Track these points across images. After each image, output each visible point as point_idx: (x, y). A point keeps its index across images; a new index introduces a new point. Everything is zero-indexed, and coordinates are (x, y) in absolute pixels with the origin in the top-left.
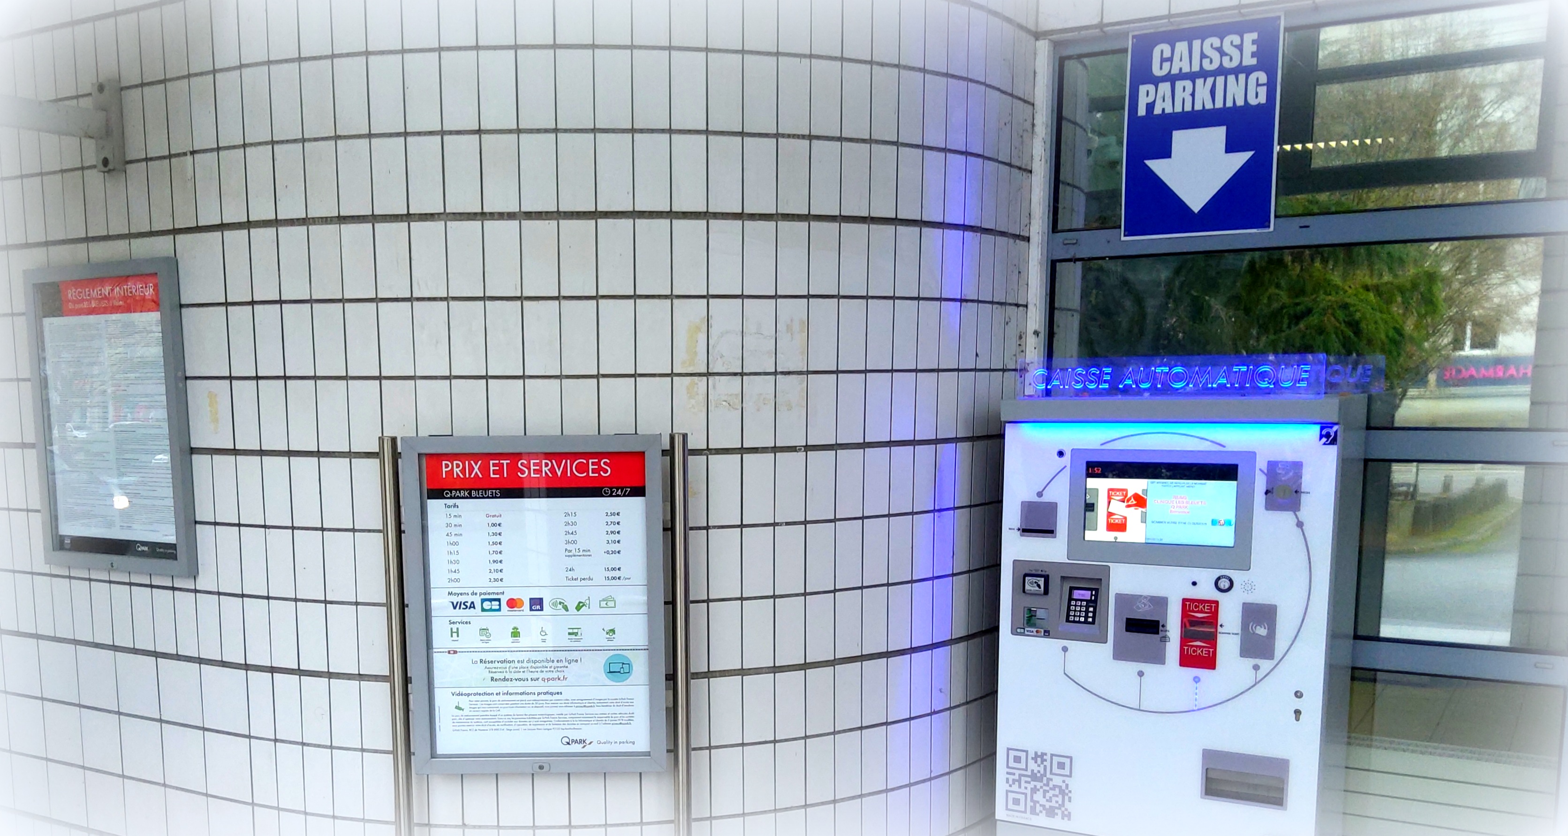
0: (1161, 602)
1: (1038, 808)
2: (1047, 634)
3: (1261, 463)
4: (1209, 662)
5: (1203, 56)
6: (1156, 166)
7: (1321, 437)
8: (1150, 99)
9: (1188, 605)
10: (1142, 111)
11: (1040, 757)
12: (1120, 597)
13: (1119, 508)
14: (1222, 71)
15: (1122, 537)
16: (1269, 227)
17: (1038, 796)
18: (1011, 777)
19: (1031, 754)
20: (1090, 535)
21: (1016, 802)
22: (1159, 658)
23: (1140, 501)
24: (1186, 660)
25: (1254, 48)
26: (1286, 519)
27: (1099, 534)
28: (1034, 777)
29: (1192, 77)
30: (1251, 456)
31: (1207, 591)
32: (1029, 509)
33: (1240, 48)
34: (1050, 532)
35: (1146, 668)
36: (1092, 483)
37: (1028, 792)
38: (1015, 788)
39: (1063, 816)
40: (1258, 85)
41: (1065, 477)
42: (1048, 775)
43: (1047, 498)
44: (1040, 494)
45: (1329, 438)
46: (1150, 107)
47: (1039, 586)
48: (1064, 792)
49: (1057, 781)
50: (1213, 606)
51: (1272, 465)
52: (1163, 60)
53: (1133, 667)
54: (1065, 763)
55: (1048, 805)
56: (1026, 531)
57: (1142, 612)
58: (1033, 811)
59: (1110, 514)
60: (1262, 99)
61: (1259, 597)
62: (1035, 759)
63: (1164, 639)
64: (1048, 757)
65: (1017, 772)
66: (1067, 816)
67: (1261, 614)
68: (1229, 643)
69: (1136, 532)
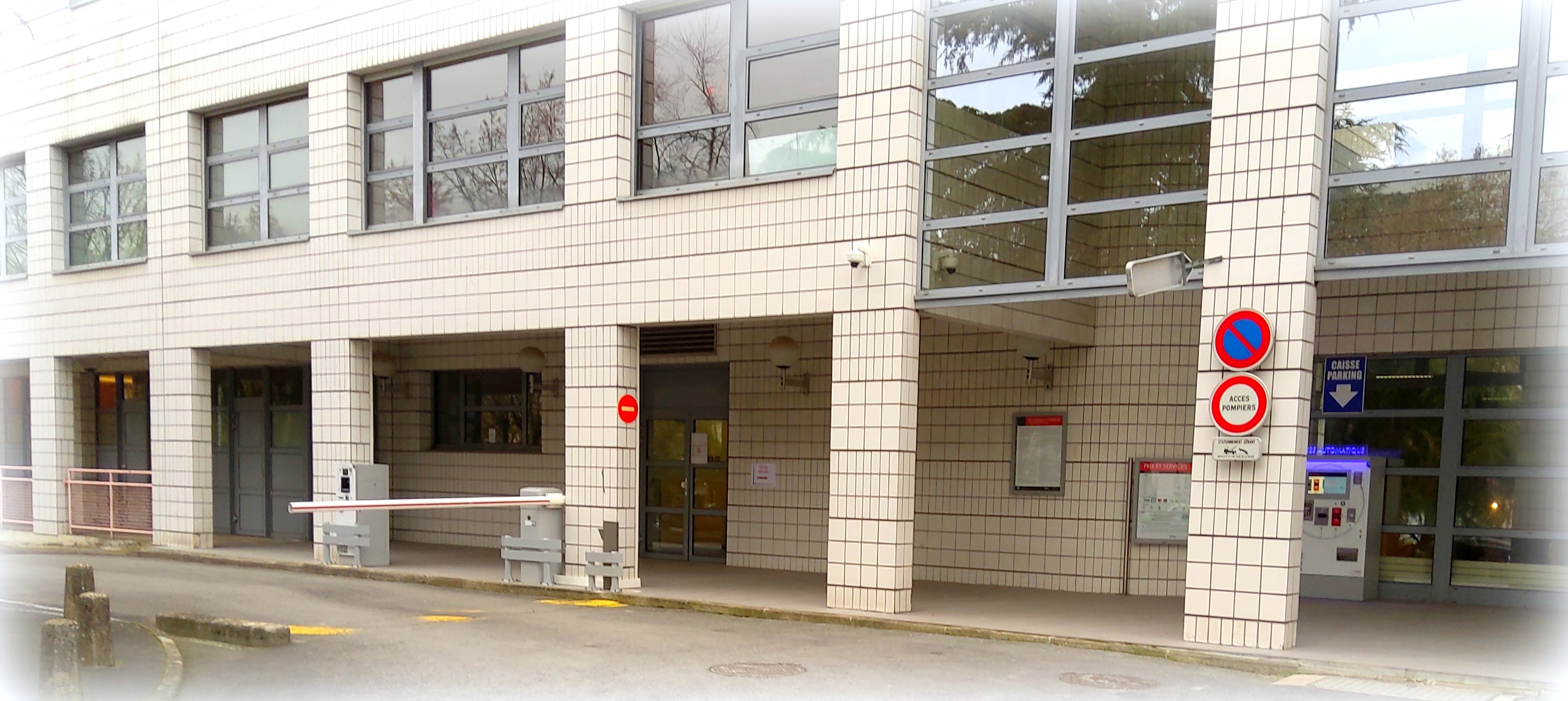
0: (1327, 510)
3: (1352, 472)
4: (1339, 524)
5: (1345, 365)
6: (1332, 393)
10: (1328, 379)
12: (1316, 508)
14: (1350, 370)
15: (1318, 492)
16: (1362, 413)
20: (1309, 492)
22: (1327, 524)
24: (1333, 524)
25: (1359, 364)
26: (1358, 486)
27: (1312, 492)
30: (1350, 471)
31: (1339, 506)
33: (1355, 364)
35: (1323, 527)
36: (1310, 478)
45: (1368, 466)
46: (1331, 378)
50: (1340, 510)
51: (1355, 473)
52: (1334, 365)
53: (1319, 527)
57: (1322, 512)
60: (1360, 379)
61: (1351, 507)
63: (1328, 519)
67: (1352, 511)
68: (1344, 519)
69: (1321, 491)
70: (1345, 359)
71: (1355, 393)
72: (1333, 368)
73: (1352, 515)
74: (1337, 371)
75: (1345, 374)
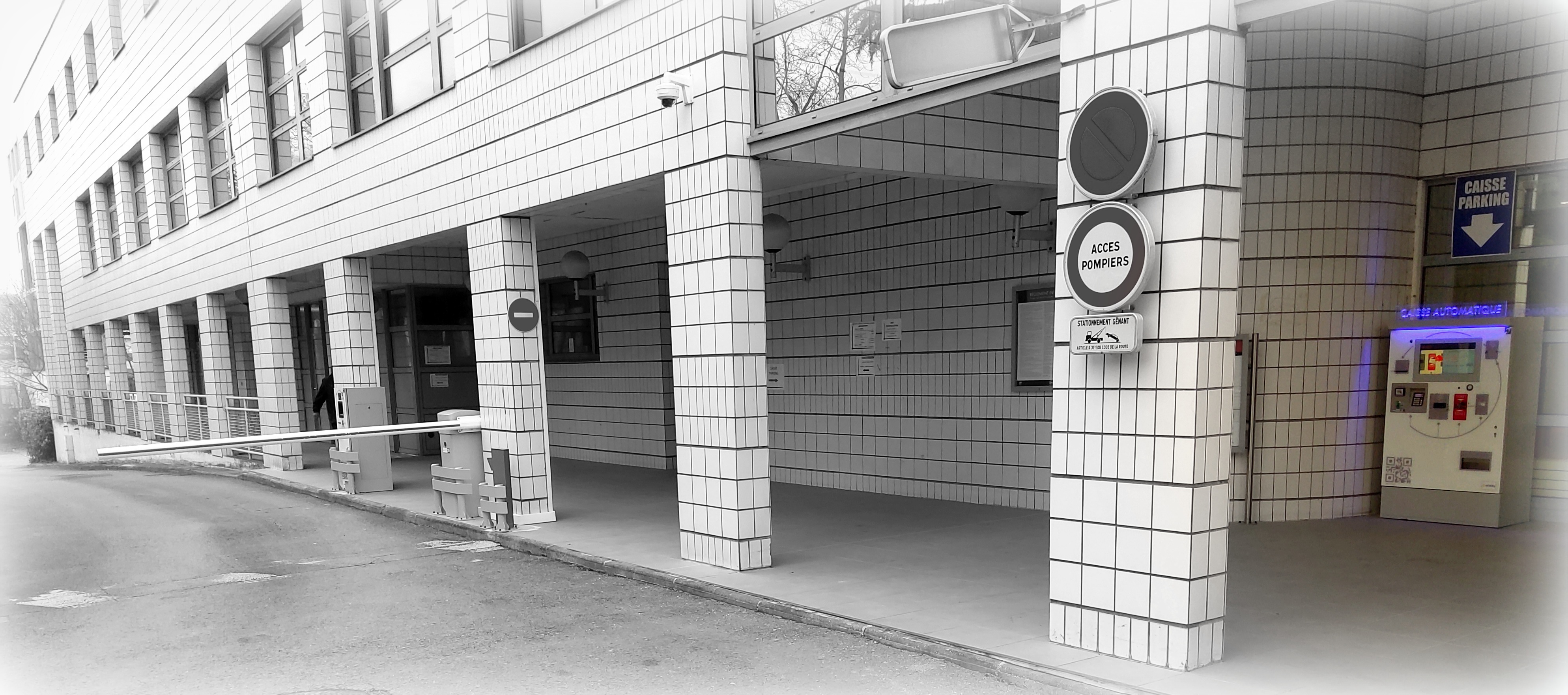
0: (1447, 396)
1: (1398, 480)
2: (1404, 411)
3: (1484, 342)
4: (1463, 417)
5: (1485, 186)
6: (1465, 229)
7: (1505, 331)
8: (1463, 203)
9: (1457, 396)
10: (1460, 208)
11: (1399, 460)
12: (1431, 395)
13: (1432, 361)
14: (1492, 192)
15: (1433, 372)
16: (1509, 252)
17: (1399, 475)
18: (1388, 468)
19: (1396, 459)
20: (1421, 372)
21: (1390, 478)
22: (1446, 418)
23: (1440, 358)
24: (1455, 418)
25: (1505, 183)
26: (1492, 362)
27: (1426, 371)
28: (1397, 468)
29: (1480, 194)
30: (1480, 339)
31: (1463, 391)
32: (1398, 363)
33: (1499, 183)
34: (1406, 372)
35: (1441, 421)
36: (1423, 352)
37: (1395, 474)
38: (1390, 472)
39: (1407, 482)
40: (1506, 197)
41: (1413, 351)
42: (1403, 466)
43: (1406, 358)
44: (1403, 357)
45: (1507, 333)
46: (1464, 206)
47: (1401, 392)
48: (1408, 472)
49: (1406, 468)
50: (1465, 396)
51: (1488, 342)
52: (1469, 188)
53: (1435, 421)
54: (1409, 461)
55: (1402, 478)
56: (1397, 372)
57: (1440, 400)
58: (1396, 481)
59: (1429, 364)
60: (1507, 203)
61: (1481, 392)
63: (1448, 410)
64: (1402, 460)
65: (1390, 466)
66: (1409, 482)
67: (1482, 398)
68: (1470, 410)
69: (1439, 370)
70: (1485, 177)
71: (1499, 226)
72: (1467, 192)
73: (1483, 404)
74: (1472, 195)
75: (1484, 198)
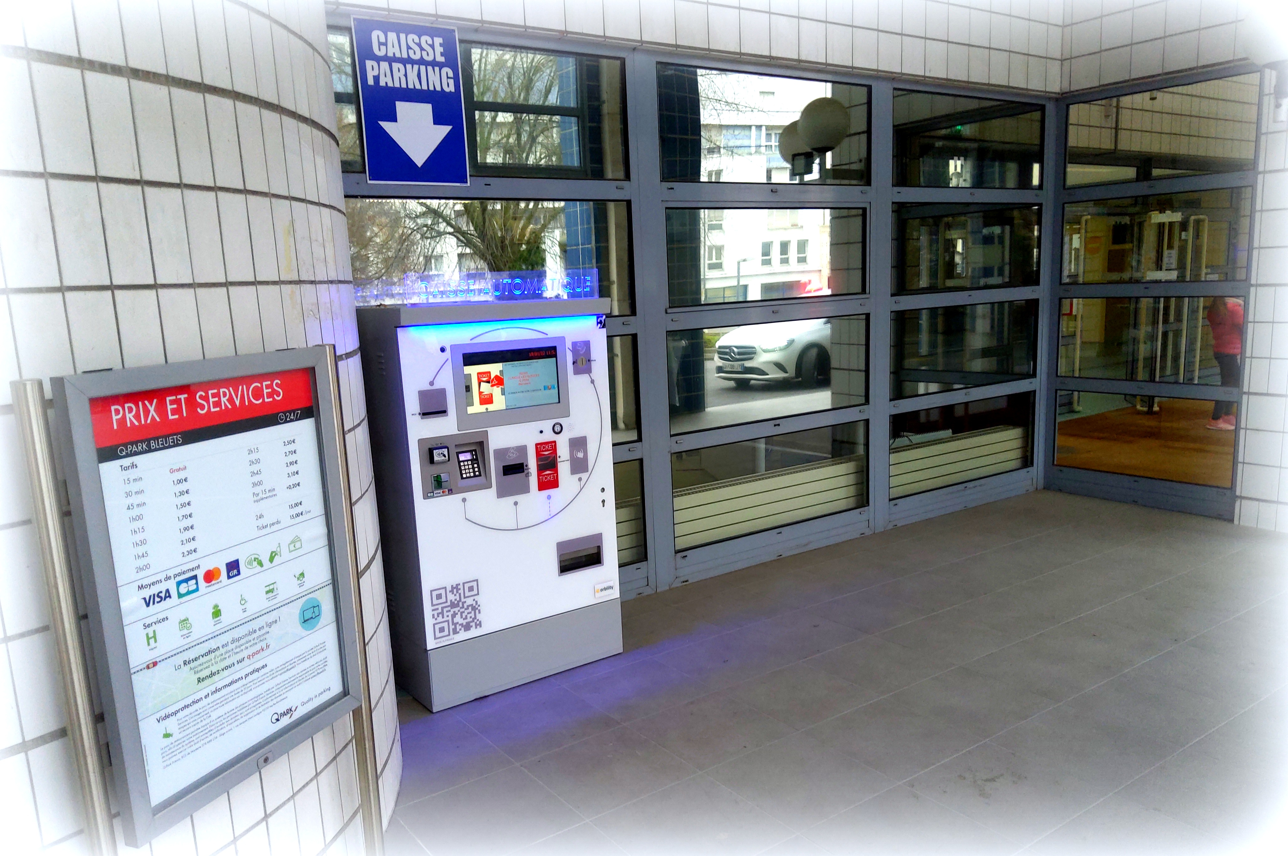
0: (523, 450)
1: (458, 627)
2: (451, 492)
4: (555, 483)
5: (409, 48)
6: (387, 126)
7: (598, 323)
8: (376, 73)
9: (540, 447)
10: (371, 82)
11: (455, 588)
12: (497, 452)
13: (485, 388)
14: (421, 62)
15: (491, 407)
16: (467, 182)
17: (458, 619)
18: (435, 613)
19: (449, 589)
20: (471, 410)
21: (442, 630)
23: (499, 381)
24: (543, 486)
25: (442, 49)
26: (585, 378)
27: (477, 408)
28: (453, 605)
29: (405, 62)
30: (562, 339)
31: (548, 436)
32: (424, 395)
33: (432, 46)
34: (444, 412)
35: (519, 498)
36: (468, 370)
37: (450, 618)
38: (440, 619)
39: (476, 626)
40: (448, 78)
41: (449, 367)
42: (463, 600)
43: (438, 385)
44: (432, 383)
45: (602, 325)
46: (377, 79)
47: (445, 456)
48: (475, 608)
49: (469, 601)
50: (553, 445)
51: (574, 344)
52: (380, 44)
54: (473, 586)
55: (464, 622)
56: (425, 414)
57: (512, 460)
58: (455, 632)
59: (480, 393)
60: (452, 89)
61: (577, 433)
62: (452, 591)
63: (528, 475)
64: (461, 587)
65: (440, 607)
66: (479, 625)
68: (564, 468)
69: (499, 403)
70: (405, 29)
72: (377, 52)
73: (580, 455)
74: (389, 60)
75: (412, 72)
